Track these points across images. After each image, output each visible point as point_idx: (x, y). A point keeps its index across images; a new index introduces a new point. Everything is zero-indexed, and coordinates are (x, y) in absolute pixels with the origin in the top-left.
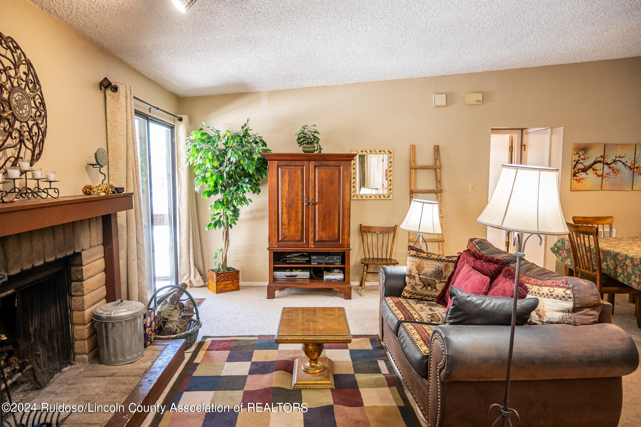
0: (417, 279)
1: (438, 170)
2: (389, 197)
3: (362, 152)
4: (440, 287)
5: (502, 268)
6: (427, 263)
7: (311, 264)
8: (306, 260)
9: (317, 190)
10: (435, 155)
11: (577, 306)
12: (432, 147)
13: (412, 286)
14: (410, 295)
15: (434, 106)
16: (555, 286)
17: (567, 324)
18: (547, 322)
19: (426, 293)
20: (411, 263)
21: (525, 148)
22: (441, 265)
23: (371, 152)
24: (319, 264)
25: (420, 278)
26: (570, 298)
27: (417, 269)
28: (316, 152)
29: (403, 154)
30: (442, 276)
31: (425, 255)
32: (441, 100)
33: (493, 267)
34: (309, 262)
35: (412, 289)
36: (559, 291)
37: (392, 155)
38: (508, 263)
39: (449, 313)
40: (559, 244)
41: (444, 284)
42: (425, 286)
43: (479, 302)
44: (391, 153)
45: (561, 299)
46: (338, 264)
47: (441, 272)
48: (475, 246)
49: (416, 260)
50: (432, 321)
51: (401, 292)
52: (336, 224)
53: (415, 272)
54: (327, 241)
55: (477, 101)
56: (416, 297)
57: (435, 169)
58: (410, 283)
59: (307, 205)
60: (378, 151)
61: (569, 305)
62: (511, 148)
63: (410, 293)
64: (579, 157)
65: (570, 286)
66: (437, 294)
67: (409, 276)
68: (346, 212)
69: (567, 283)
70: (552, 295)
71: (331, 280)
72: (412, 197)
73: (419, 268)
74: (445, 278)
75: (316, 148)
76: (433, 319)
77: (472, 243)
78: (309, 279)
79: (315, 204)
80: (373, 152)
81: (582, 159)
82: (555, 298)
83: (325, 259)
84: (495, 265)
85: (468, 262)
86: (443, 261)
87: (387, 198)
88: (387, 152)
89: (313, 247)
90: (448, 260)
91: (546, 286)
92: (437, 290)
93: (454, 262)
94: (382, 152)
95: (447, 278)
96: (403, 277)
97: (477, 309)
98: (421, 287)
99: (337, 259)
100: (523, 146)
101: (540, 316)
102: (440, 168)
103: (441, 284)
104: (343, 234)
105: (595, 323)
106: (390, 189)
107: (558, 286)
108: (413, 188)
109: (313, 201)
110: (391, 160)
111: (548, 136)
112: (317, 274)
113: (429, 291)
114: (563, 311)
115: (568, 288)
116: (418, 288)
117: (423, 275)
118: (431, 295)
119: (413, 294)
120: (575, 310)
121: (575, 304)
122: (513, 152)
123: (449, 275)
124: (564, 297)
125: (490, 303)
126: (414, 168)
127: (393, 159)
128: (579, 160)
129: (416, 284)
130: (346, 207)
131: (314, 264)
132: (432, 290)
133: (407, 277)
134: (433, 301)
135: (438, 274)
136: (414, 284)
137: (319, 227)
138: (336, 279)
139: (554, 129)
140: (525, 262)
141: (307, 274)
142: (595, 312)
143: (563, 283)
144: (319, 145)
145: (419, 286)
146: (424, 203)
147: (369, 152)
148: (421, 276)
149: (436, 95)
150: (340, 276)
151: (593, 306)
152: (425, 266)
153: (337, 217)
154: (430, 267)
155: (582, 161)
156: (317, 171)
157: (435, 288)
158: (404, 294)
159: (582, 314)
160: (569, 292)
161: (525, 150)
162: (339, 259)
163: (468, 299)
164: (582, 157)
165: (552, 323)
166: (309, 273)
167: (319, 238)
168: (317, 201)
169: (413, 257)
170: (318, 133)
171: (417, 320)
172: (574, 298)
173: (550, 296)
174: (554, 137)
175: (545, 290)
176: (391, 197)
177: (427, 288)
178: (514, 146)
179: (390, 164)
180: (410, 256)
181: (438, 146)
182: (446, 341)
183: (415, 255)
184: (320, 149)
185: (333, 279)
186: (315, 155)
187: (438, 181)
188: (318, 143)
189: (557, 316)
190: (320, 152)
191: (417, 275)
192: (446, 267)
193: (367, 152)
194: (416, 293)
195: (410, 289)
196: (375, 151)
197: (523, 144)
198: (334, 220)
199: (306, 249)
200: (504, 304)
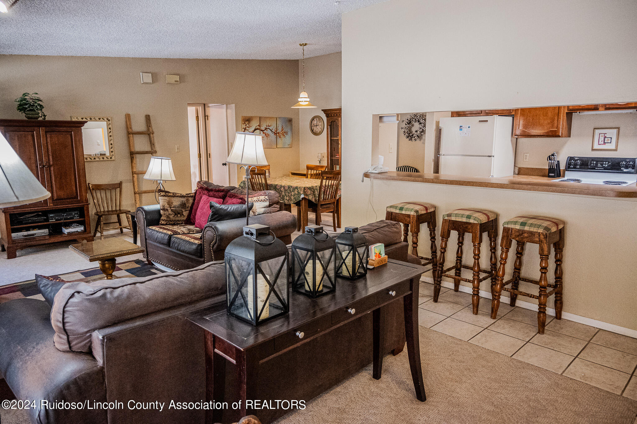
0: (170, 211)
1: (152, 135)
2: (111, 158)
3: (82, 119)
4: (186, 213)
5: (226, 194)
6: (174, 199)
7: (49, 222)
8: (44, 219)
9: (50, 154)
10: (147, 122)
11: (271, 203)
12: (144, 116)
13: (167, 216)
14: (166, 222)
15: (142, 82)
16: (260, 196)
17: (267, 213)
18: (258, 215)
19: (177, 219)
20: (163, 201)
21: (208, 118)
22: (184, 199)
23: (91, 119)
24: (57, 220)
25: (172, 210)
26: (267, 200)
27: (168, 204)
28: (40, 119)
29: (120, 122)
30: (185, 207)
31: (172, 194)
32: (148, 78)
33: (221, 194)
34: (47, 220)
35: (167, 218)
36: (262, 198)
37: (110, 122)
38: (229, 190)
39: (210, 217)
40: (242, 185)
41: (188, 212)
42: (175, 214)
43: (226, 208)
44: (109, 120)
45: (263, 201)
46: (77, 218)
47: (185, 204)
48: (203, 185)
49: (166, 198)
50: (189, 232)
51: (159, 222)
52: (73, 183)
53: (167, 206)
54: (65, 199)
55: (176, 81)
56: (171, 223)
57: (149, 135)
58: (165, 214)
59: (42, 167)
60: (97, 119)
61: (267, 203)
62: (197, 117)
63: (166, 221)
64: (246, 125)
65: (267, 194)
66: (185, 218)
67: (164, 209)
68: (81, 171)
69: (265, 193)
70: (259, 200)
71: (73, 233)
72: (133, 157)
73: (170, 203)
74: (188, 208)
75: (41, 115)
76: (190, 231)
77: (200, 184)
78: (48, 235)
79: (50, 166)
80: (93, 119)
81: (248, 127)
82: (260, 201)
83: (63, 215)
84: (222, 193)
85: (204, 194)
86: (184, 197)
87: (110, 159)
88: (106, 119)
89: (52, 205)
90: (187, 196)
91: (255, 197)
92: (184, 216)
93: (192, 197)
94: (101, 119)
95: (189, 208)
96: (158, 212)
97: (225, 212)
98: (173, 215)
99: (75, 214)
100: (206, 117)
101: (254, 212)
102: (153, 134)
103: (186, 212)
104: (80, 191)
105: (278, 211)
106: (112, 152)
107: (262, 195)
108: (133, 150)
109: (48, 164)
110: (110, 126)
111: (224, 110)
112: (56, 230)
113: (179, 218)
114: (265, 207)
115: (266, 195)
116: (171, 216)
117: (173, 207)
118: (181, 220)
119: (168, 221)
120: (270, 206)
121: (269, 203)
122: (199, 121)
123: (190, 205)
124: (264, 200)
125: (231, 208)
126: (130, 133)
127: (112, 126)
128: (246, 128)
129: (169, 214)
130: (81, 167)
131: (52, 221)
132: (181, 216)
133: (161, 211)
134: (182, 223)
135: (183, 205)
136: (168, 214)
137: (56, 187)
138: (77, 231)
139: (228, 105)
140: (237, 189)
141: (46, 231)
142: (278, 206)
143: (263, 193)
144: (43, 112)
145: (171, 215)
146: (162, 159)
147: (89, 119)
148: (172, 209)
149: (144, 74)
150: (81, 229)
151: (277, 203)
152: (174, 201)
153: (73, 177)
154: (176, 202)
155: (247, 129)
156: (48, 136)
157: (183, 215)
158: (161, 223)
159: (273, 207)
160: (266, 197)
161: (208, 120)
162: (77, 213)
163: (221, 207)
164: (247, 125)
165: (260, 214)
166: (47, 230)
167: (57, 196)
168: (51, 163)
169: (163, 196)
170: (41, 101)
171: (181, 233)
172: (269, 199)
173: (258, 201)
174: (229, 111)
175: (255, 199)
176: (113, 157)
177: (177, 216)
178: (199, 116)
179: (110, 130)
180: (161, 196)
181: (149, 116)
182: (216, 229)
183: (165, 195)
184: (45, 116)
185: (74, 232)
186: (40, 121)
187: (152, 144)
188: (42, 110)
189: (262, 210)
190: (45, 119)
191: (169, 208)
192: (188, 200)
193: (87, 119)
194: (170, 220)
195: (165, 218)
196: (94, 118)
197: (206, 115)
198: (71, 180)
199: (46, 208)
200: (238, 207)
